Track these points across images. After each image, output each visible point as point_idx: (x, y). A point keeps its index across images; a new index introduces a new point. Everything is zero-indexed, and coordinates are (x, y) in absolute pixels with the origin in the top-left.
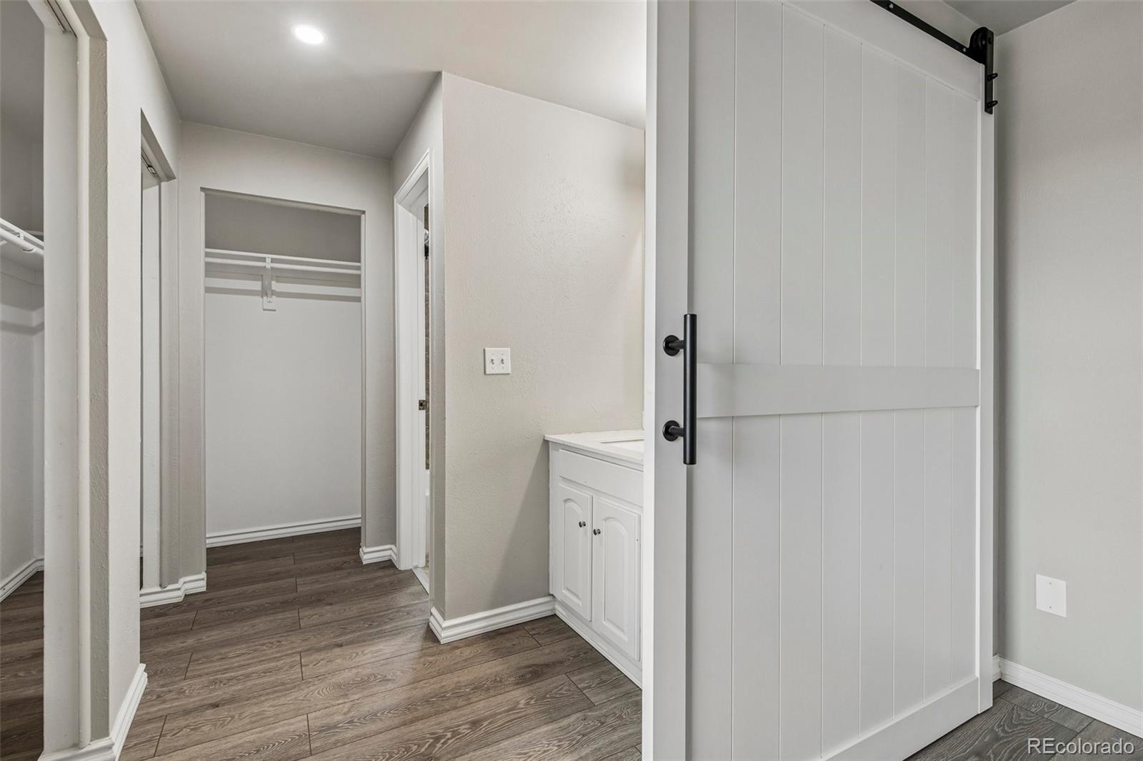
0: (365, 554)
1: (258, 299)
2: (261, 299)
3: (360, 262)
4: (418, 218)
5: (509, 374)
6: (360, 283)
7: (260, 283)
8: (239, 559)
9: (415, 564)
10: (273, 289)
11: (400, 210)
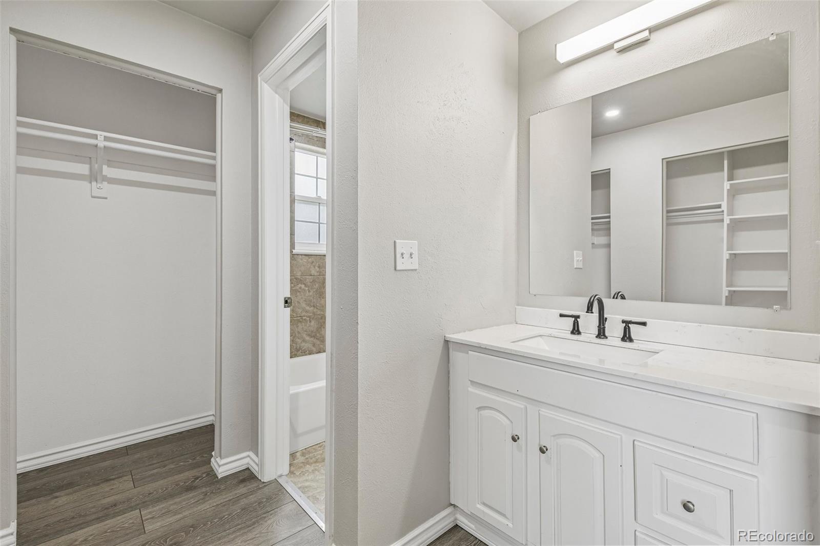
0: (219, 466)
1: (85, 184)
2: (89, 185)
3: (215, 151)
4: (284, 101)
5: (416, 270)
6: (215, 177)
7: (87, 166)
8: (60, 488)
9: (279, 473)
10: (104, 173)
11: (266, 91)
